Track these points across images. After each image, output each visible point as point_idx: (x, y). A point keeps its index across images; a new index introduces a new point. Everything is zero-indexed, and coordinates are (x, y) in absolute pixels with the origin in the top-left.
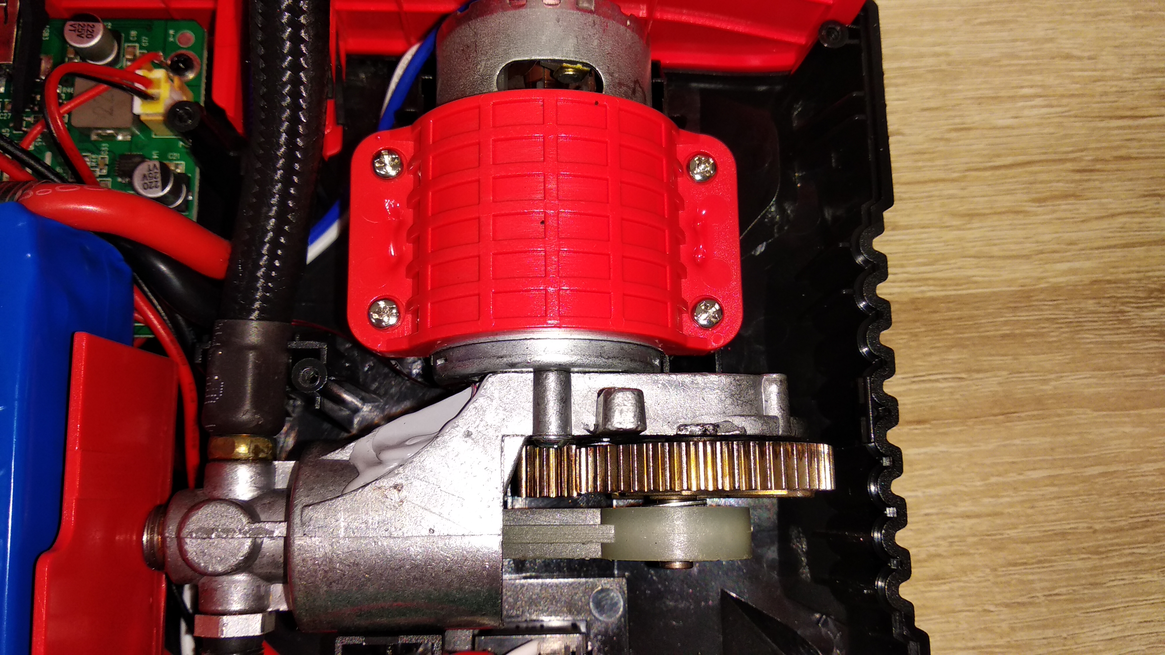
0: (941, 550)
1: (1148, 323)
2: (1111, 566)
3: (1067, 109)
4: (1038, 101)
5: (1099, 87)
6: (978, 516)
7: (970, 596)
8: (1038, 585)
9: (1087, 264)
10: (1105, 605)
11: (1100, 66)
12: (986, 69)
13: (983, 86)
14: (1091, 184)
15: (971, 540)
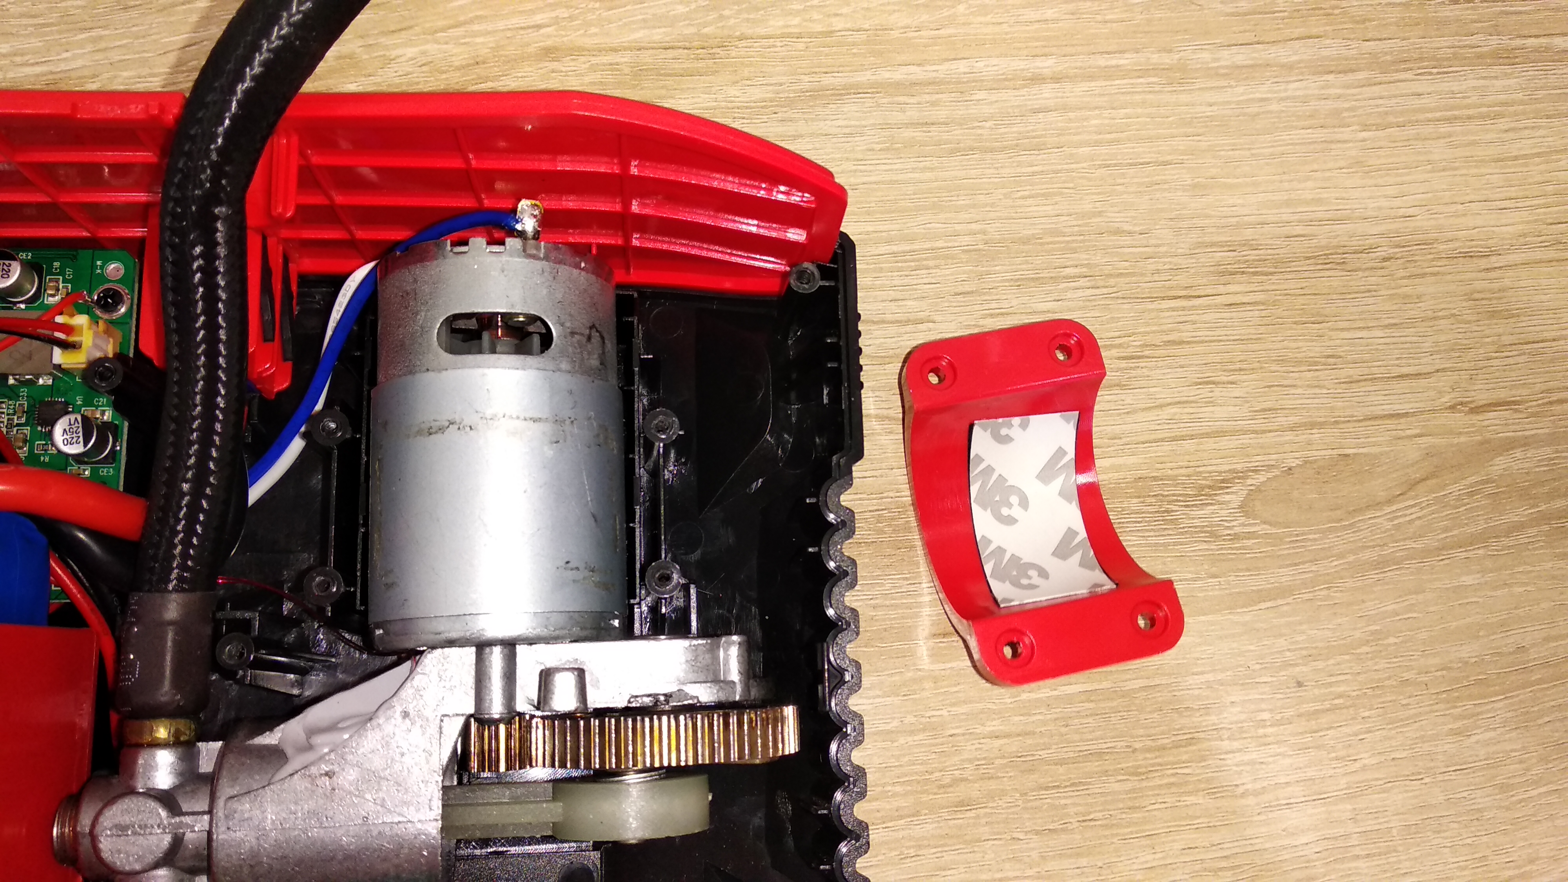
0: (967, 774)
1: (1197, 522)
2: (1153, 788)
3: (1115, 289)
4: (1083, 282)
5: (1151, 265)
6: (1008, 736)
7: (998, 823)
8: (1072, 810)
9: (1132, 460)
10: (1145, 831)
11: (1153, 242)
12: (1026, 247)
13: (1024, 266)
14: (1139, 372)
15: (998, 762)
